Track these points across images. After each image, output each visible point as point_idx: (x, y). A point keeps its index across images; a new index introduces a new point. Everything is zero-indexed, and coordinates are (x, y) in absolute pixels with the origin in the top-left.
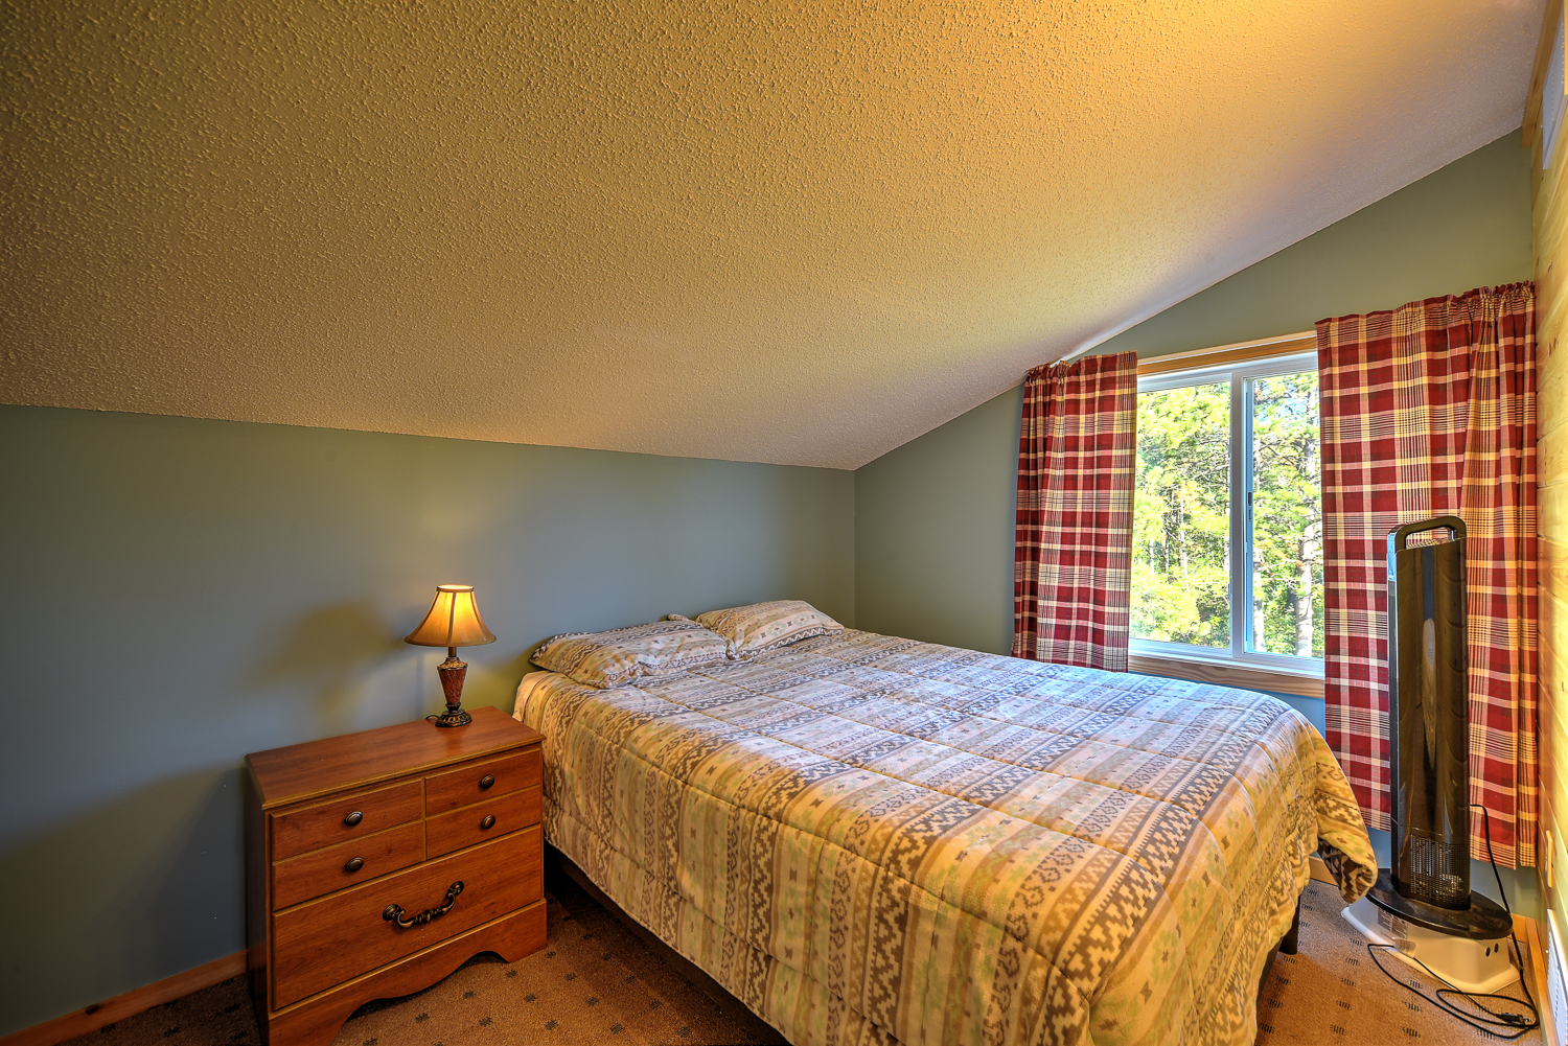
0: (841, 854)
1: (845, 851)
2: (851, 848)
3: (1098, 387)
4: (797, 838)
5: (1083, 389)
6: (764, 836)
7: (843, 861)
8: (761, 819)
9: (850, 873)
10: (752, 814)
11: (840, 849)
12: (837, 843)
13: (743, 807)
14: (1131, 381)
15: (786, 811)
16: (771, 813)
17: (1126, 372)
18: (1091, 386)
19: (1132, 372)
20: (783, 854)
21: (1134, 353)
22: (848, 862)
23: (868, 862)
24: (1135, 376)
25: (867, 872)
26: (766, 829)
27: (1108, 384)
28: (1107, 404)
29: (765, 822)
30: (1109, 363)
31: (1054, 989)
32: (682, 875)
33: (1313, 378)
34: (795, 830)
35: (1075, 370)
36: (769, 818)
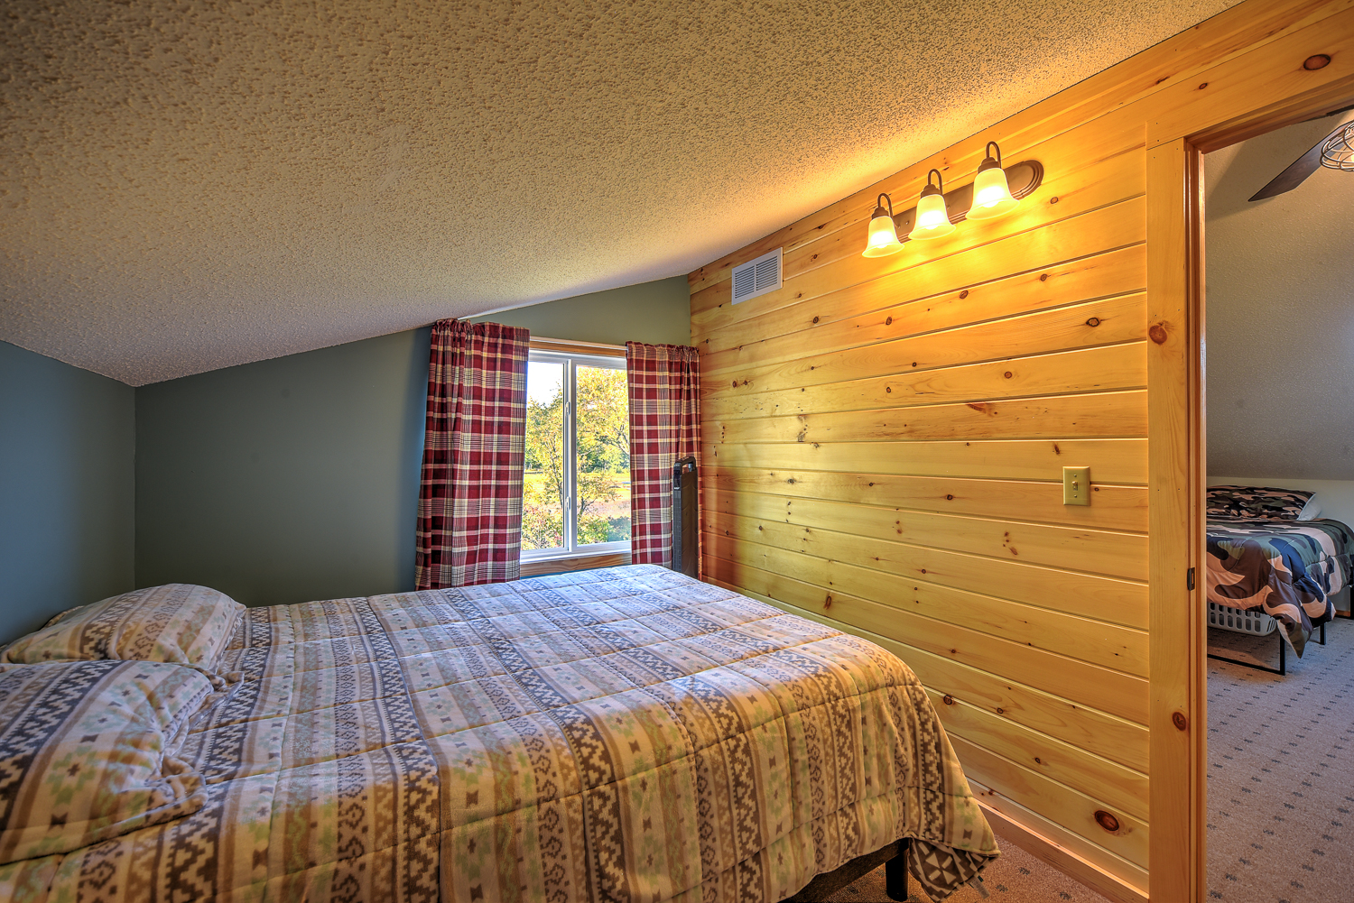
0: (801, 715)
1: (801, 712)
2: (804, 707)
3: (499, 350)
4: (766, 731)
5: (485, 348)
6: (739, 754)
7: (805, 720)
8: (727, 744)
9: (813, 722)
10: (715, 747)
11: (797, 714)
12: (793, 711)
13: (701, 748)
14: (525, 351)
15: (744, 721)
16: (733, 731)
17: (520, 343)
18: (493, 348)
19: (526, 344)
20: (760, 753)
21: (528, 331)
22: (808, 716)
23: (817, 707)
24: (527, 348)
25: (821, 712)
26: (737, 746)
27: (507, 349)
28: (507, 365)
29: (732, 743)
30: (508, 333)
31: (914, 694)
32: (636, 885)
33: (623, 374)
34: (760, 728)
35: (480, 329)
36: (732, 737)
